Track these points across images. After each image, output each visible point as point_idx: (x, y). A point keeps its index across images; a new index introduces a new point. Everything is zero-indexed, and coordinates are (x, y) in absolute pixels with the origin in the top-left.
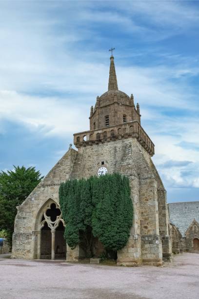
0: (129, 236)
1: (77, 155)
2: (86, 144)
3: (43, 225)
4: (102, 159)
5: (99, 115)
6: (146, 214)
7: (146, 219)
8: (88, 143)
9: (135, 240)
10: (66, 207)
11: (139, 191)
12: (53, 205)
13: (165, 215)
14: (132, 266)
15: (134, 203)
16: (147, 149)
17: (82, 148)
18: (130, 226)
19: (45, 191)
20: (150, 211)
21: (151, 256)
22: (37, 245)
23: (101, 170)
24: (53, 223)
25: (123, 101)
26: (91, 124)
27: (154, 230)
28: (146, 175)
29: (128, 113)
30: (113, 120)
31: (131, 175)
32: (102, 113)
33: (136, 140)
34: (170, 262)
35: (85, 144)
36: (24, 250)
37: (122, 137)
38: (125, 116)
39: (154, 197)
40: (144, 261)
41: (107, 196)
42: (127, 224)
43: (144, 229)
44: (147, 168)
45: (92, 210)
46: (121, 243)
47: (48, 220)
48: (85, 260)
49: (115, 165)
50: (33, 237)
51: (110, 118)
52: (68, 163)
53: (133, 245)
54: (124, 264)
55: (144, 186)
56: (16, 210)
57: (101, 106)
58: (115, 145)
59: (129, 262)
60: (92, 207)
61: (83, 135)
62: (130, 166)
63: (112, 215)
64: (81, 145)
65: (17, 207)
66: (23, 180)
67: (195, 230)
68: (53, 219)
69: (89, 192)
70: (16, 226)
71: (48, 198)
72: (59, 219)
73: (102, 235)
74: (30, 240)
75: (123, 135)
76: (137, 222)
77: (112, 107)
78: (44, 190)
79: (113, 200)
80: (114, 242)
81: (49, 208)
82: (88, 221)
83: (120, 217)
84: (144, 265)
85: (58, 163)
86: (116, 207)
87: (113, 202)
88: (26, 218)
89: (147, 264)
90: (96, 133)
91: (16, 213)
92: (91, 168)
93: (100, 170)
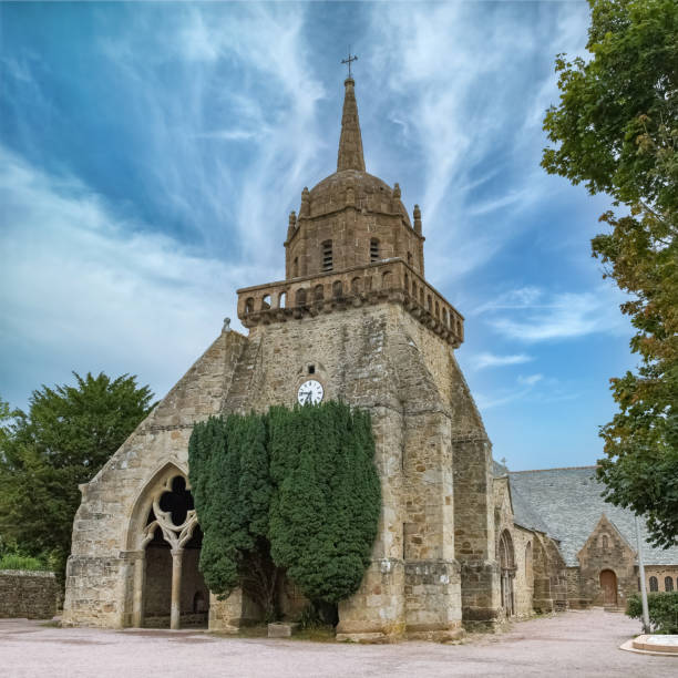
0: (367, 564)
1: (245, 347)
2: (270, 316)
3: (150, 536)
4: (308, 358)
5: (306, 238)
6: (417, 506)
7: (418, 520)
8: (275, 316)
9: (384, 574)
10: (204, 489)
11: (403, 447)
12: (179, 482)
13: (485, 506)
14: (373, 642)
15: (384, 479)
16: (439, 330)
17: (260, 329)
18: (371, 538)
19: (156, 443)
20: (429, 500)
21: (428, 616)
22: (132, 590)
23: (305, 388)
24: (177, 528)
25: (370, 201)
26: (288, 260)
27: (439, 548)
28: (421, 404)
29: (385, 232)
30: (343, 254)
31: (377, 405)
32: (315, 233)
33: (399, 308)
34: (493, 632)
35: (266, 317)
36: (97, 603)
37: (364, 300)
38: (375, 243)
39: (439, 462)
40: (410, 629)
41: (307, 460)
42: (359, 533)
43: (412, 545)
44: (425, 386)
45: (271, 496)
46: (345, 582)
47: (164, 521)
48: (259, 628)
49: (343, 375)
50: (122, 569)
51: (334, 248)
52: (220, 370)
53: (378, 587)
54: (355, 637)
55: (416, 431)
56: (79, 494)
57: (314, 214)
58: (345, 321)
59: (367, 631)
60: (268, 489)
61: (263, 292)
62: (376, 380)
63: (318, 510)
64: (256, 321)
65: (81, 487)
66: (100, 411)
67: (605, 546)
68: (178, 519)
69: (262, 449)
70: (77, 538)
71: (163, 463)
72: (191, 519)
73: (295, 562)
74: (113, 576)
75: (364, 294)
76: (390, 528)
77: (340, 218)
78: (154, 440)
79: (324, 471)
80: (326, 580)
81: (168, 488)
82: (259, 526)
83: (342, 513)
84: (411, 639)
85: (193, 369)
86: (332, 489)
87: (323, 475)
88: (104, 516)
89: (418, 638)
90: (295, 287)
91: (77, 504)
92: (280, 383)
93: (303, 387)
